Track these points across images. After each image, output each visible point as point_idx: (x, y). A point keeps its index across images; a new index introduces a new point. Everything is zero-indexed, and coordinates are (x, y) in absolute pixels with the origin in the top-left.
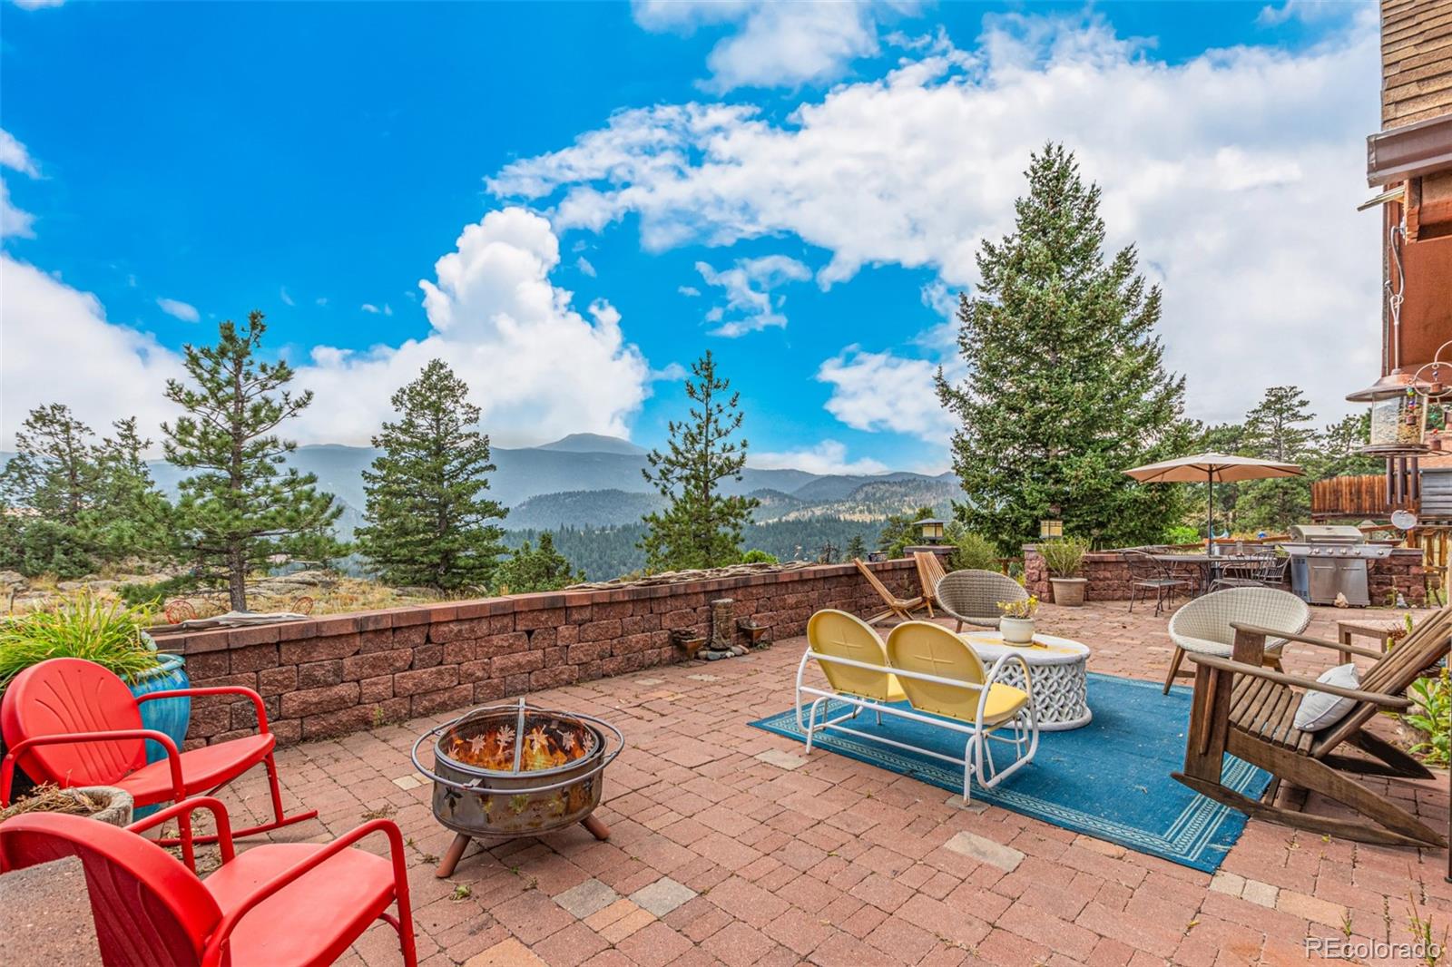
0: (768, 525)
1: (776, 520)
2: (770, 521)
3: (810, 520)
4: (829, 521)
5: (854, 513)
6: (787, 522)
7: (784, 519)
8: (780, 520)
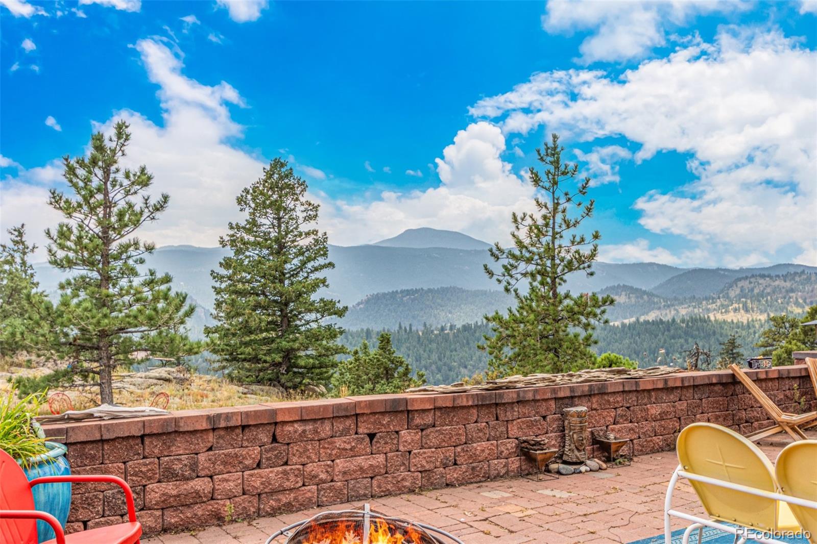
0: (624, 325)
1: (633, 319)
2: (627, 321)
3: (674, 320)
4: (696, 320)
5: (727, 312)
6: (647, 322)
7: (642, 319)
8: (638, 320)
